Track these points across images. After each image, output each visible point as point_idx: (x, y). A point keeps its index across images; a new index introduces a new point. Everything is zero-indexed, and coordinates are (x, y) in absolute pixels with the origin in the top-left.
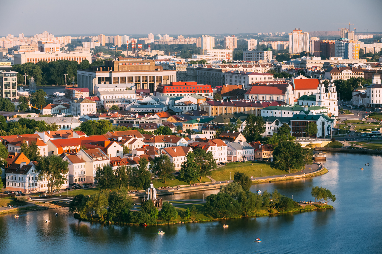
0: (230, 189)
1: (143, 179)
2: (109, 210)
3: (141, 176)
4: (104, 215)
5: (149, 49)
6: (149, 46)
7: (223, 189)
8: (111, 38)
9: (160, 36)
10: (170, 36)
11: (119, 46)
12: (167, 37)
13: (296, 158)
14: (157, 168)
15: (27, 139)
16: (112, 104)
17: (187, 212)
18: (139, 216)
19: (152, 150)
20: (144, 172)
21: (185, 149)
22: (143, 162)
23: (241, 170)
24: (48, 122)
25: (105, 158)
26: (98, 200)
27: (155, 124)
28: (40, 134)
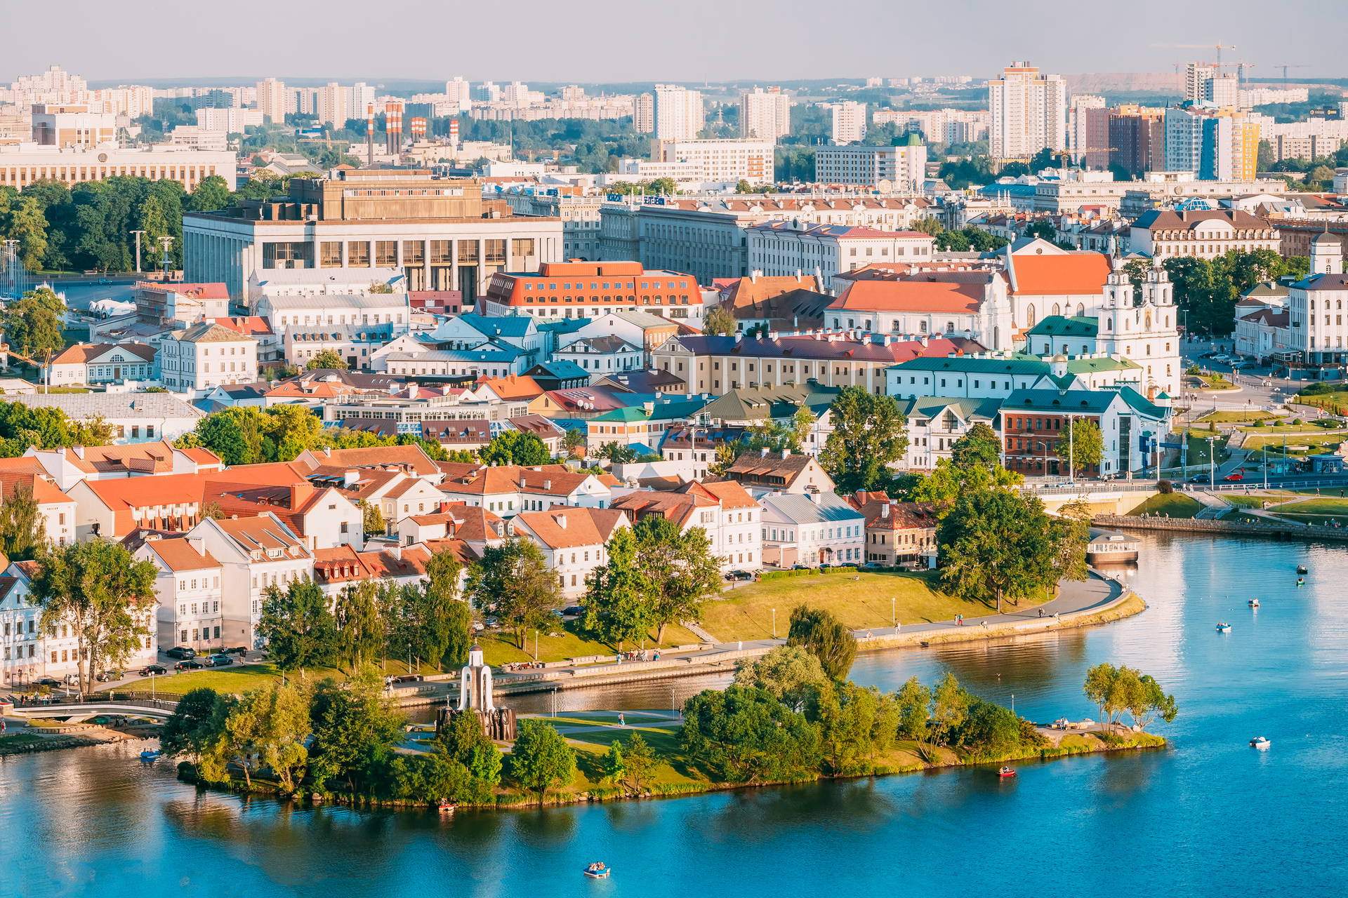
0: (775, 672)
1: (442, 633)
2: (314, 751)
3: (431, 620)
4: (293, 770)
5: (455, 139)
6: (454, 127)
7: (748, 672)
8: (307, 95)
9: (494, 90)
10: (533, 87)
11: (339, 125)
12: (521, 90)
13: (1027, 554)
14: (495, 590)
16: (316, 347)
17: (611, 761)
18: (427, 774)
19: (473, 523)
20: (446, 605)
21: (602, 516)
22: (442, 568)
23: (815, 600)
24: (77, 411)
25: (294, 551)
26: (272, 711)
27: (484, 425)
28: (46, 458)
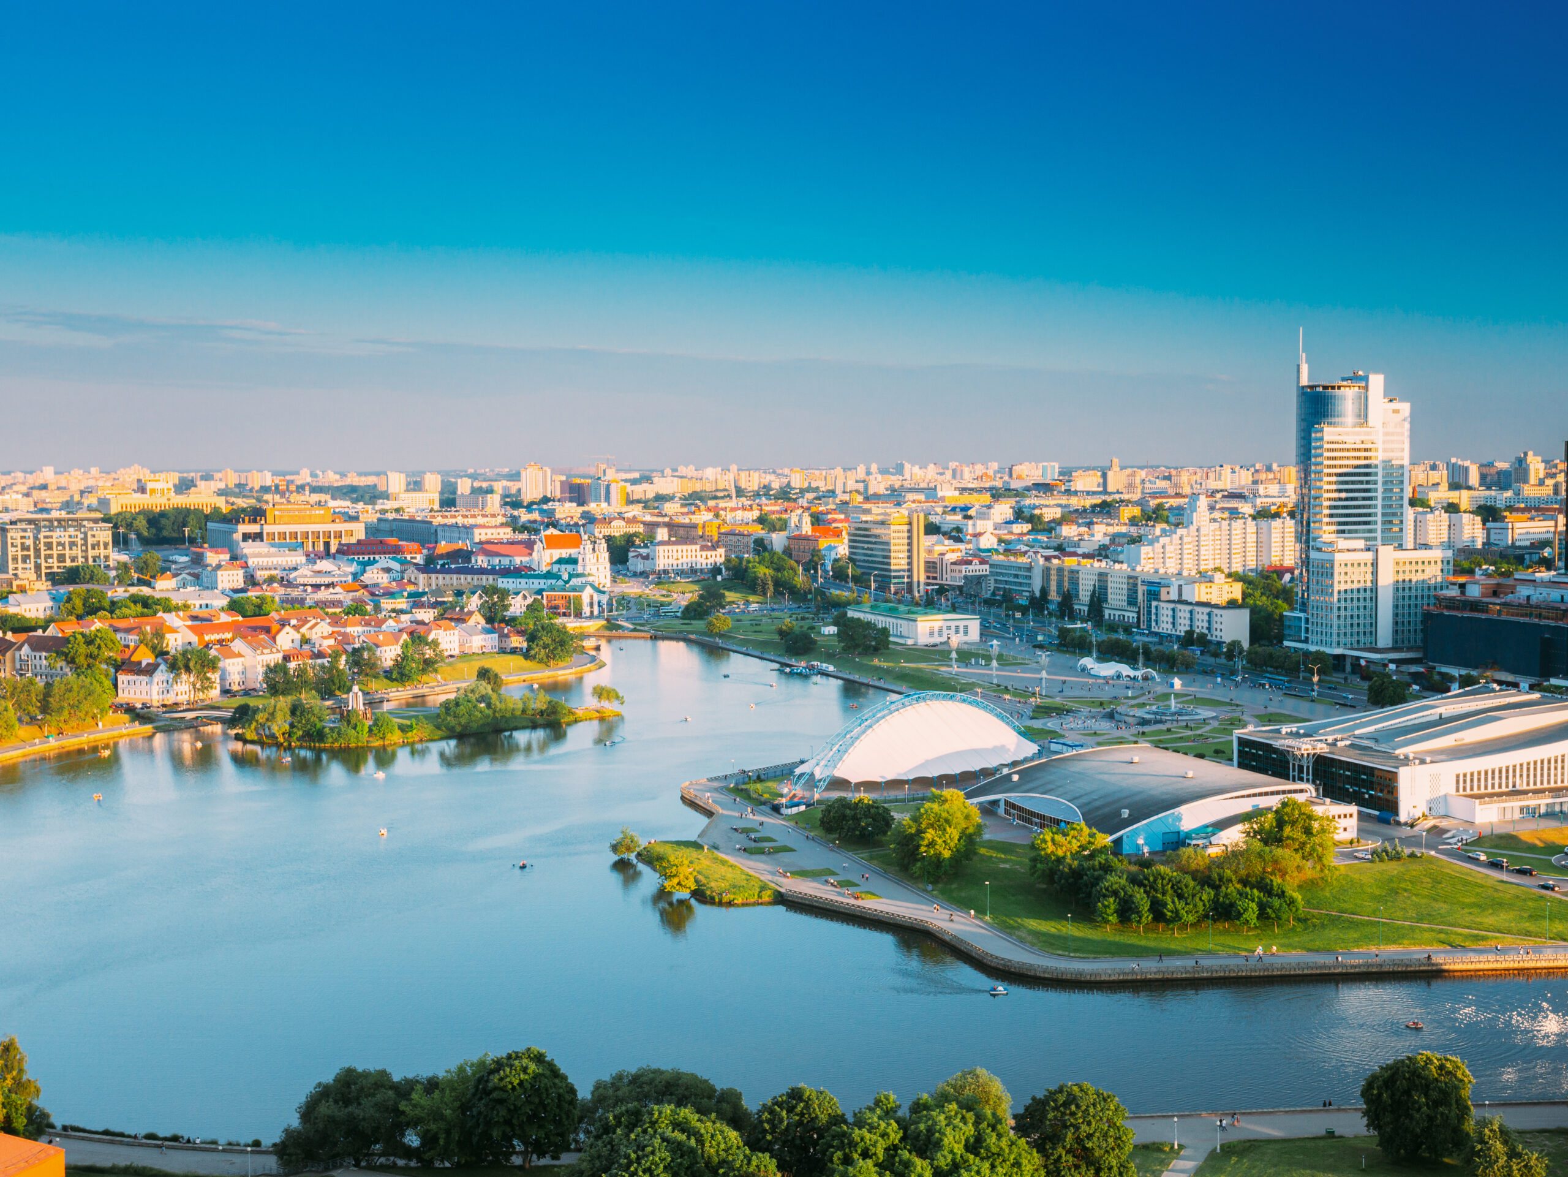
0: (472, 691)
1: (337, 681)
2: (292, 726)
3: (333, 676)
4: (283, 733)
5: (307, 493)
6: (307, 488)
7: (462, 691)
8: (243, 476)
9: (320, 473)
10: (335, 473)
11: (257, 487)
12: (330, 474)
13: (561, 646)
14: (356, 663)
15: (148, 624)
16: (267, 573)
17: (411, 726)
18: (339, 734)
19: (346, 639)
20: (338, 670)
21: (395, 636)
22: (335, 656)
23: (487, 664)
24: (176, 599)
25: (274, 650)
26: (274, 711)
27: (340, 602)
28: (166, 616)
